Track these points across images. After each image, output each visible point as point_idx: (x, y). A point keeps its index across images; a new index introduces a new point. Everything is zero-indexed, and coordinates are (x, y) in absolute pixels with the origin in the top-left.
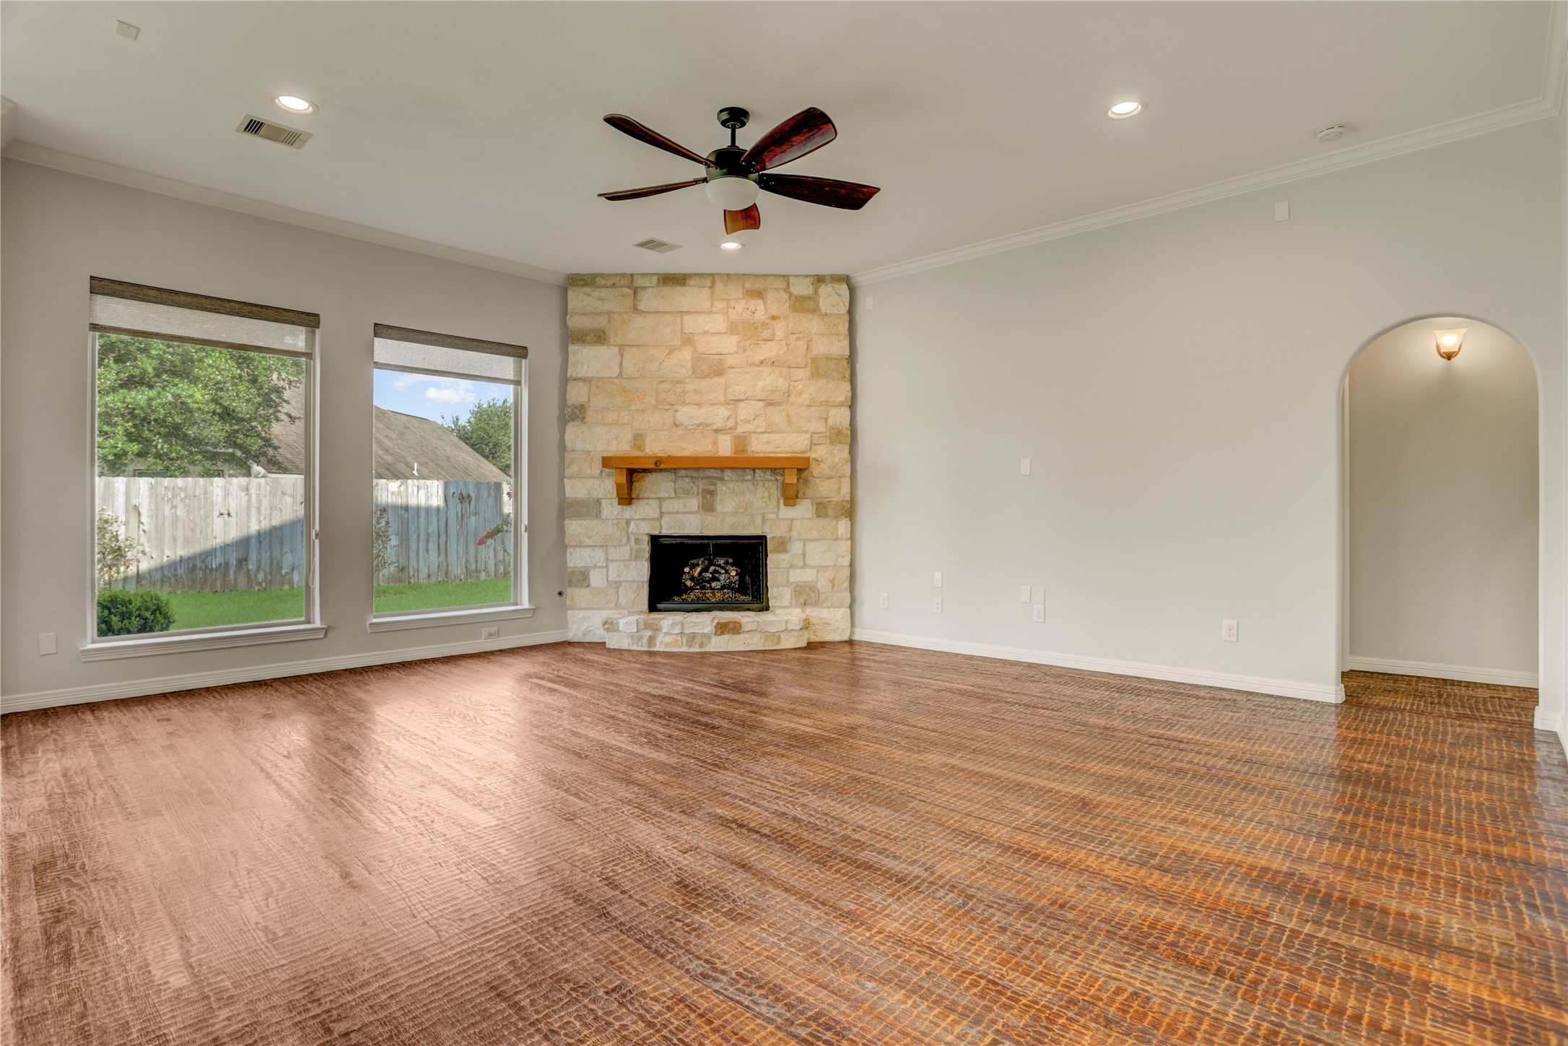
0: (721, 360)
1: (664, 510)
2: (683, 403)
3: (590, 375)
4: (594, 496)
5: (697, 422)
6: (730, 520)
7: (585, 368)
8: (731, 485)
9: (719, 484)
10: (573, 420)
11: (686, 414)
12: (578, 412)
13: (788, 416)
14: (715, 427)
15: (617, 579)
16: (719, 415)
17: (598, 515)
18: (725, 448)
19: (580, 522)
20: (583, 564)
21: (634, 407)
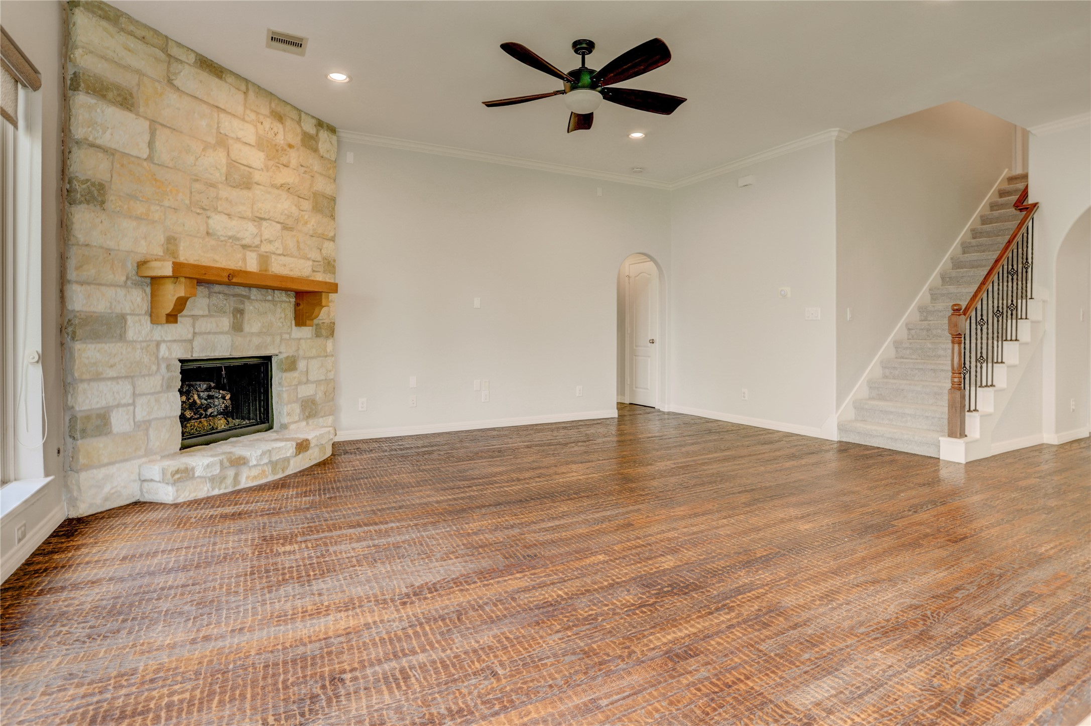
0: (250, 173)
1: (197, 330)
2: (216, 209)
3: (114, 146)
4: (118, 310)
5: (230, 234)
6: (256, 341)
7: (108, 135)
8: (257, 305)
9: (247, 303)
10: (88, 202)
11: (218, 222)
12: (96, 193)
13: (298, 242)
14: (244, 242)
15: (147, 418)
16: (248, 231)
17: (122, 337)
18: (252, 265)
19: (99, 346)
20: (103, 403)
21: (166, 203)
